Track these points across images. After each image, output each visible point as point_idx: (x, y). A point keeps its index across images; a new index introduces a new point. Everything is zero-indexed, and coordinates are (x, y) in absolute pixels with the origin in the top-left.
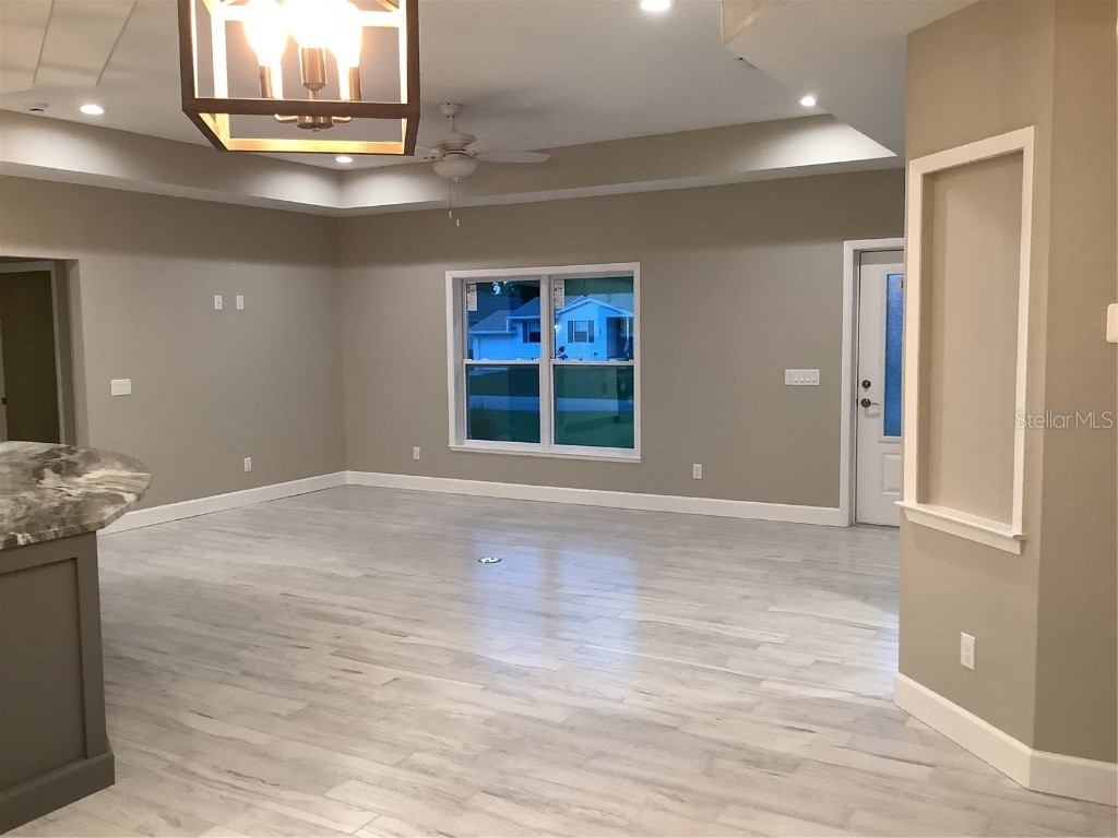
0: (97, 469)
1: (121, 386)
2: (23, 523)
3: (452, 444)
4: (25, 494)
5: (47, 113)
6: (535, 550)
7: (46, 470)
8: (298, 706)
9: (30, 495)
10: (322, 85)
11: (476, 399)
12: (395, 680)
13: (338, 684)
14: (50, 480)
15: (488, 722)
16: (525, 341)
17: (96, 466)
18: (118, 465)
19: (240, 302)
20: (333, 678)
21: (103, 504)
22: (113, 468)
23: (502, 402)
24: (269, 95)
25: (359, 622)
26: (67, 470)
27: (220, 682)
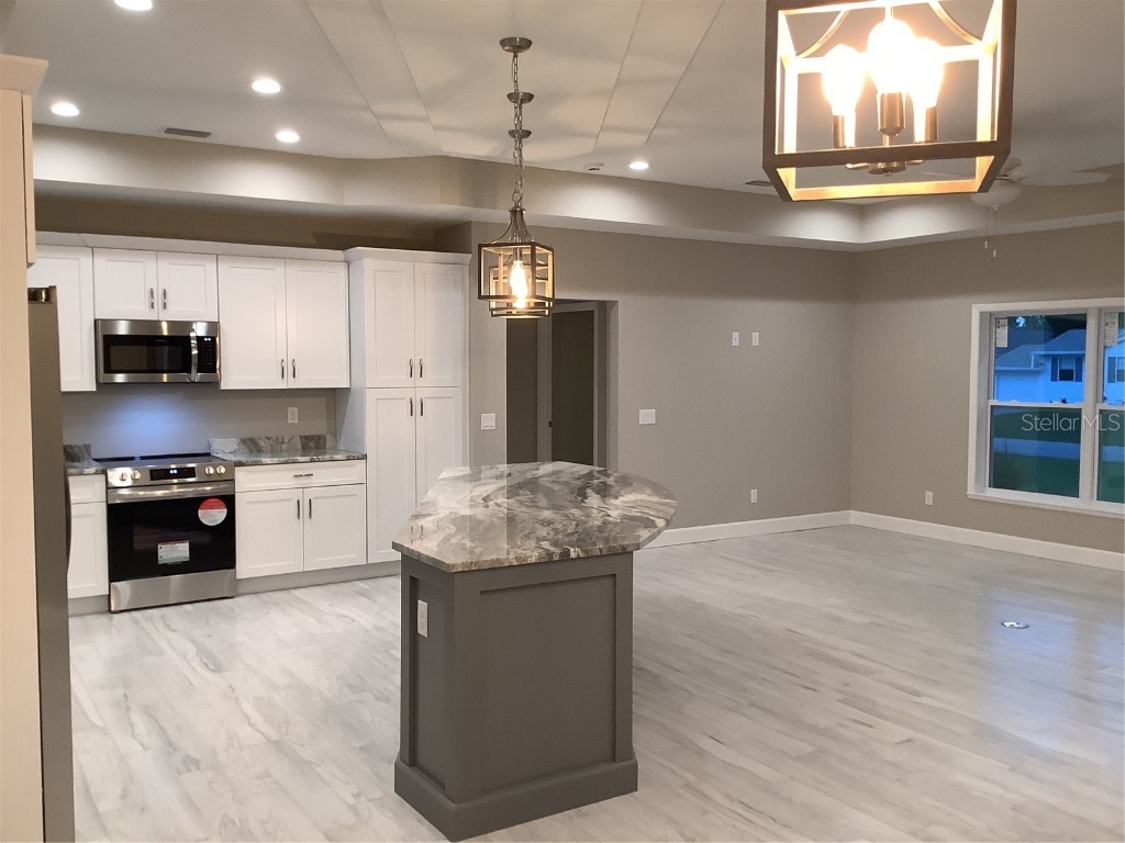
0: (630, 493)
1: (647, 416)
2: (574, 538)
3: (971, 491)
4: (573, 511)
5: (603, 171)
6: (1070, 619)
7: (589, 491)
8: (807, 748)
9: (576, 512)
10: (898, 130)
11: (999, 441)
12: (908, 740)
13: (844, 732)
14: (593, 500)
15: (1017, 808)
16: (1054, 379)
17: (629, 489)
18: (648, 491)
19: (756, 338)
20: (842, 726)
21: (638, 527)
22: (643, 493)
23: (1030, 447)
24: (841, 145)
25: (867, 672)
26: (604, 491)
27: (730, 709)
